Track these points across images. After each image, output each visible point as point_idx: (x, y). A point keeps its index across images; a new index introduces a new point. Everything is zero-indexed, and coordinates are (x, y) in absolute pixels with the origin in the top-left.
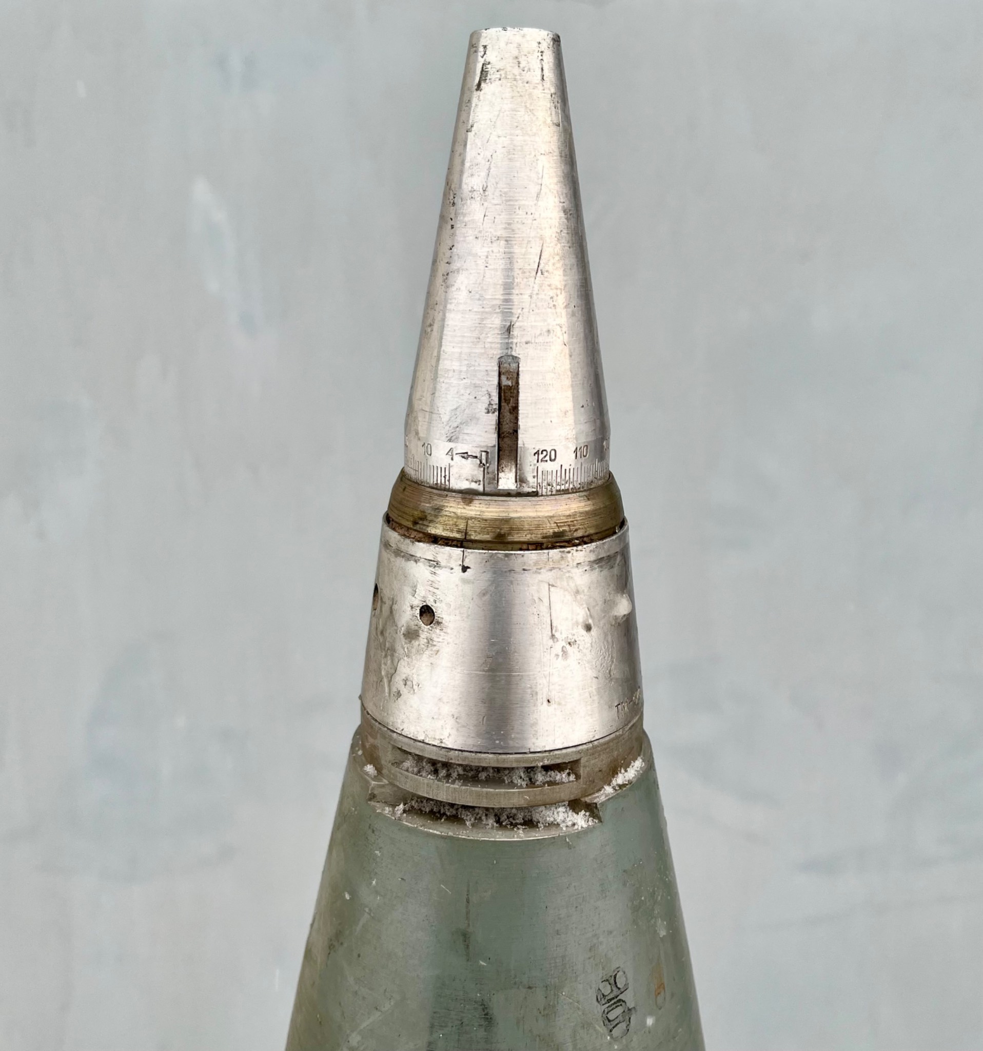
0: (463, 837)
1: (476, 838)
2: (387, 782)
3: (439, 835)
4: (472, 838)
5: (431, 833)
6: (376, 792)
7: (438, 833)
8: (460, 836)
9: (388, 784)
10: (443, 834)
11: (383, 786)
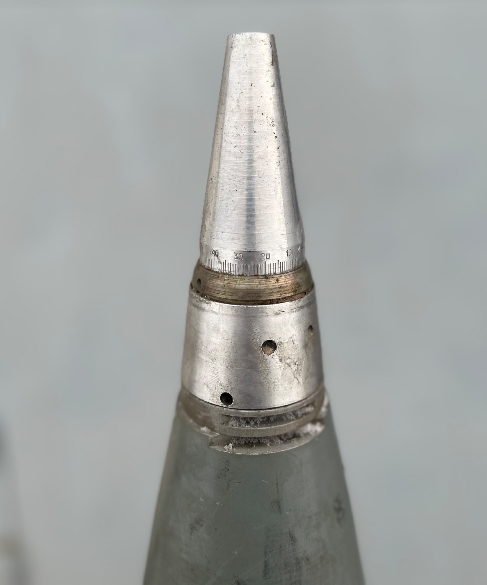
0: (271, 453)
1: (277, 452)
2: (219, 434)
3: (258, 455)
4: (275, 452)
5: (254, 455)
6: (213, 441)
7: (258, 454)
8: (269, 453)
9: (219, 435)
10: (260, 454)
11: (217, 437)
